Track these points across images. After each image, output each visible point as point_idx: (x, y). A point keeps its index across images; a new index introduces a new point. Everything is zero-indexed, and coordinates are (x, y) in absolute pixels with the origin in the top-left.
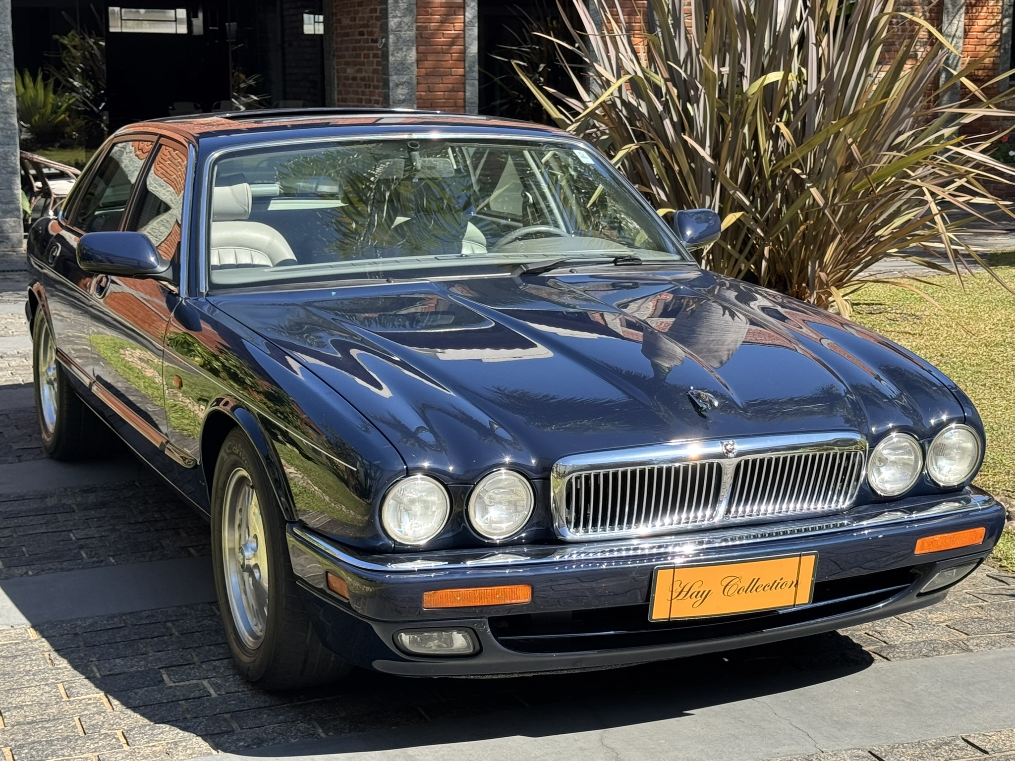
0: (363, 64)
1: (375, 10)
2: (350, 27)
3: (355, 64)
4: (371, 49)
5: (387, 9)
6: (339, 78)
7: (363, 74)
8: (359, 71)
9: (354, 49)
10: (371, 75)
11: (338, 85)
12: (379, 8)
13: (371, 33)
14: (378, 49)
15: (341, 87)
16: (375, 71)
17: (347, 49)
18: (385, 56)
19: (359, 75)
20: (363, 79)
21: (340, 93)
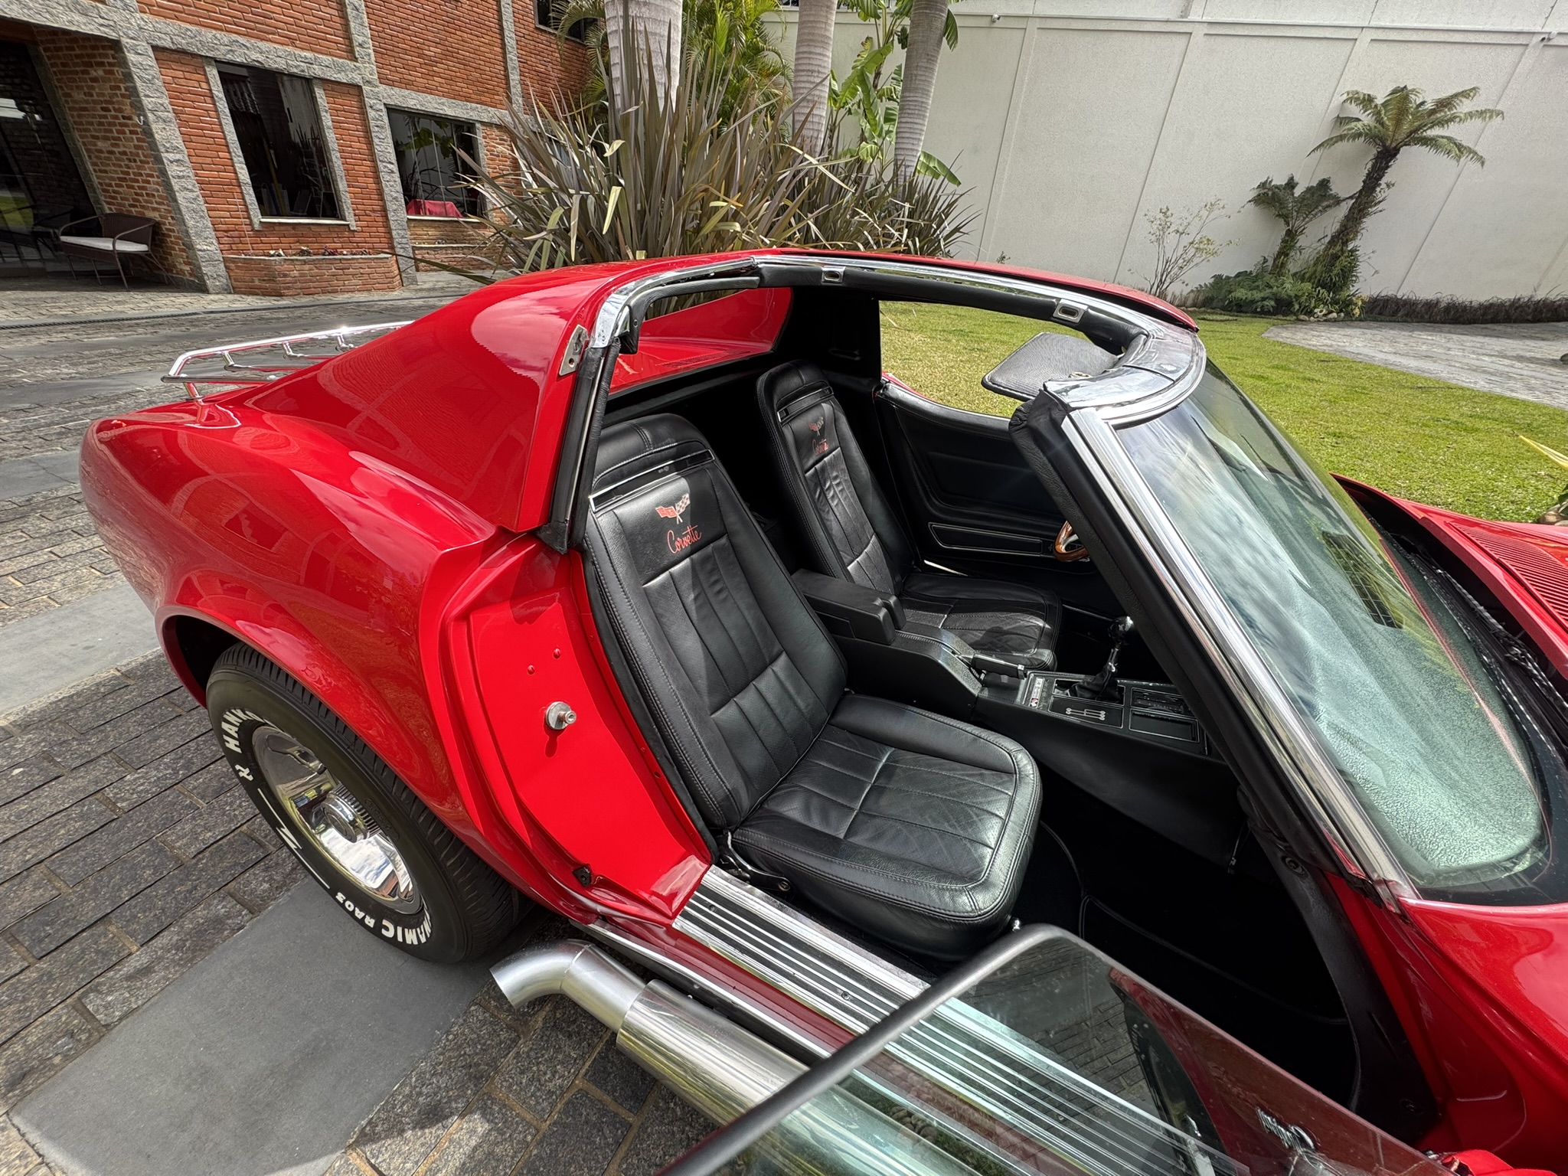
0: (119, 139)
1: (119, 88)
2: (87, 102)
3: (106, 138)
4: (126, 125)
5: (135, 88)
6: (88, 151)
7: (122, 149)
8: (117, 145)
9: (100, 124)
10: (133, 150)
11: (90, 157)
12: (122, 85)
13: (120, 110)
14: (137, 125)
15: (94, 160)
16: (137, 147)
17: (92, 124)
18: (148, 133)
19: (116, 150)
20: (124, 153)
21: (94, 164)
